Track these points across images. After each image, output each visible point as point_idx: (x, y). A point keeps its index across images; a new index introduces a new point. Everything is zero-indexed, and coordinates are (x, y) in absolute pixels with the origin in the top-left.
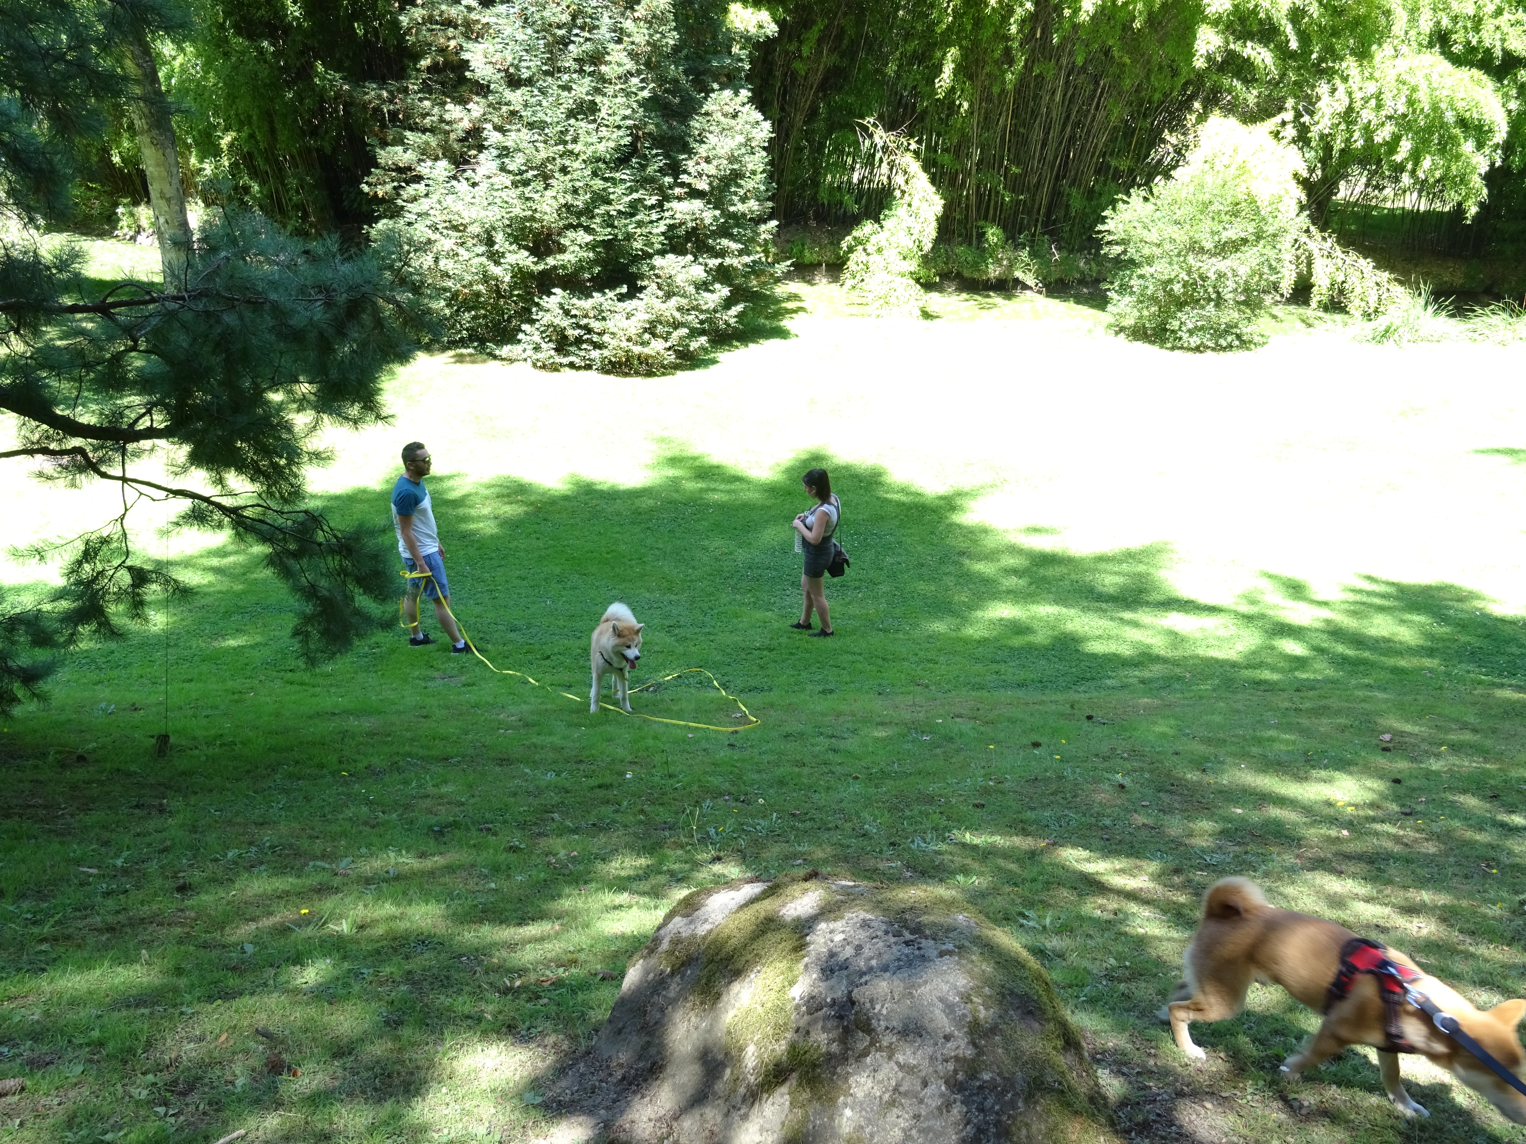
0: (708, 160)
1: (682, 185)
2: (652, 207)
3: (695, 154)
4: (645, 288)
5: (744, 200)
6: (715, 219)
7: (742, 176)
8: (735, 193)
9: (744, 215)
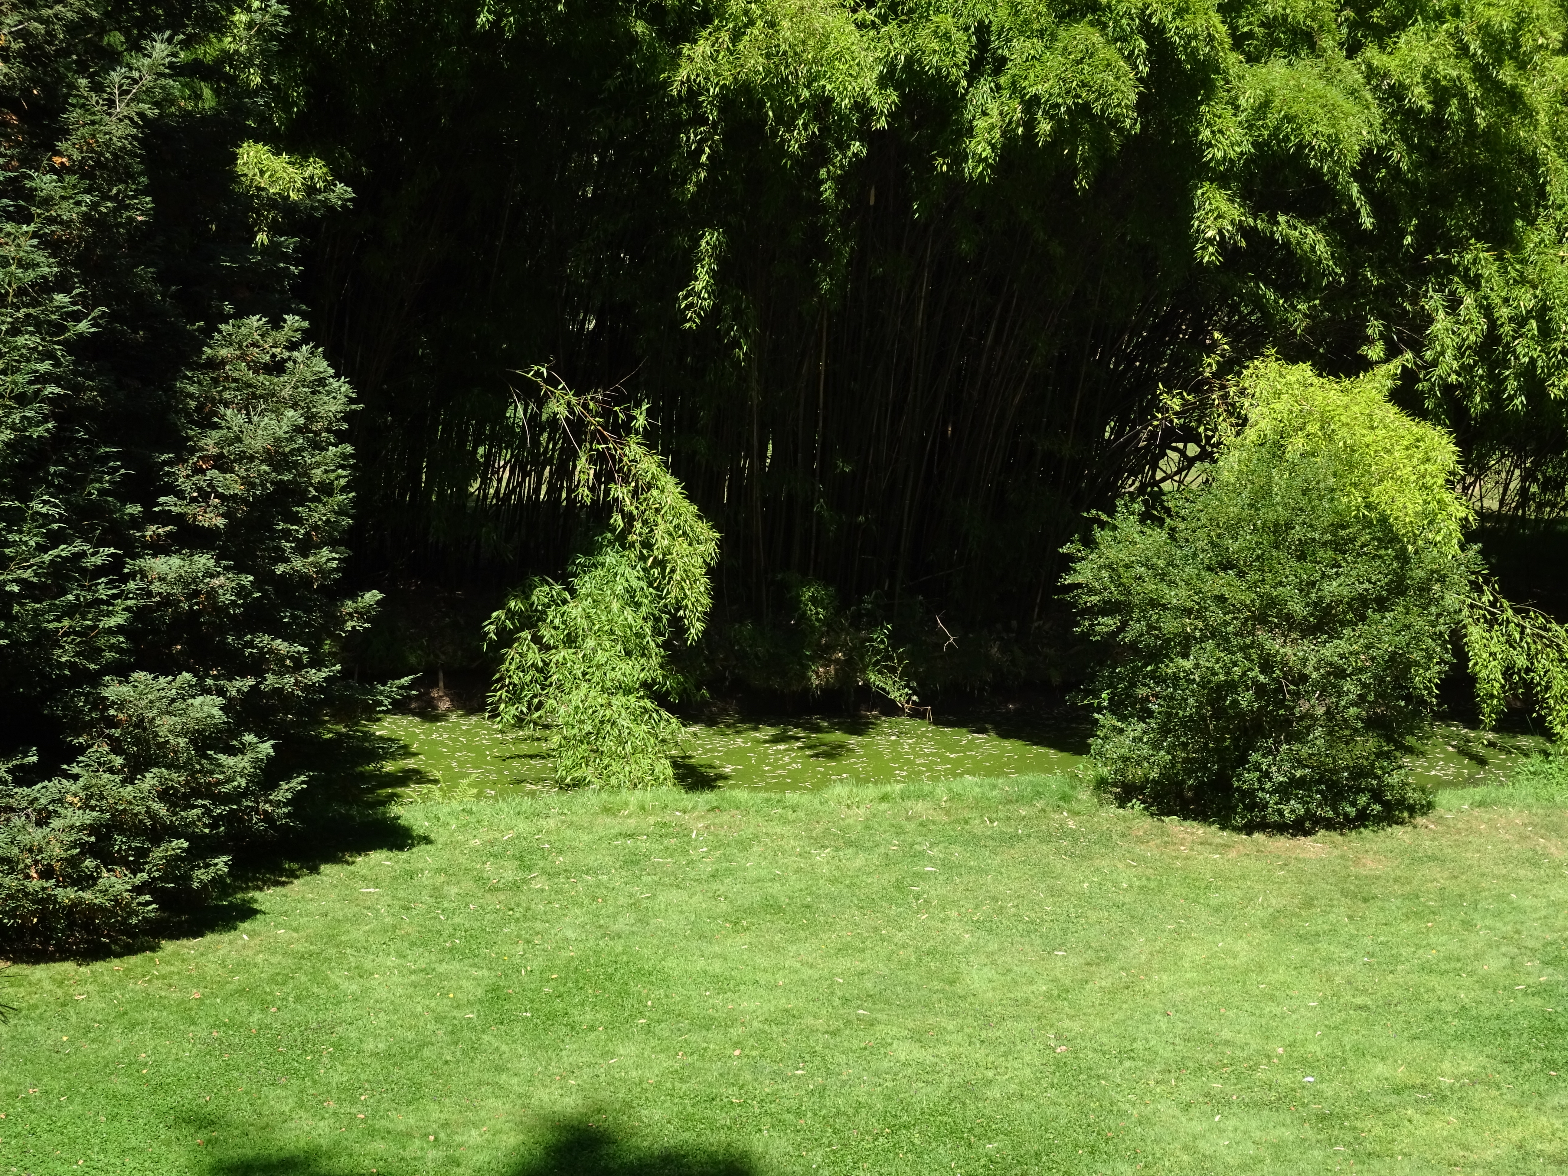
0: (221, 463)
1: (165, 518)
2: (100, 571)
3: (192, 451)
4: (82, 750)
5: (305, 548)
6: (241, 592)
7: (302, 498)
8: (287, 535)
9: (305, 580)
